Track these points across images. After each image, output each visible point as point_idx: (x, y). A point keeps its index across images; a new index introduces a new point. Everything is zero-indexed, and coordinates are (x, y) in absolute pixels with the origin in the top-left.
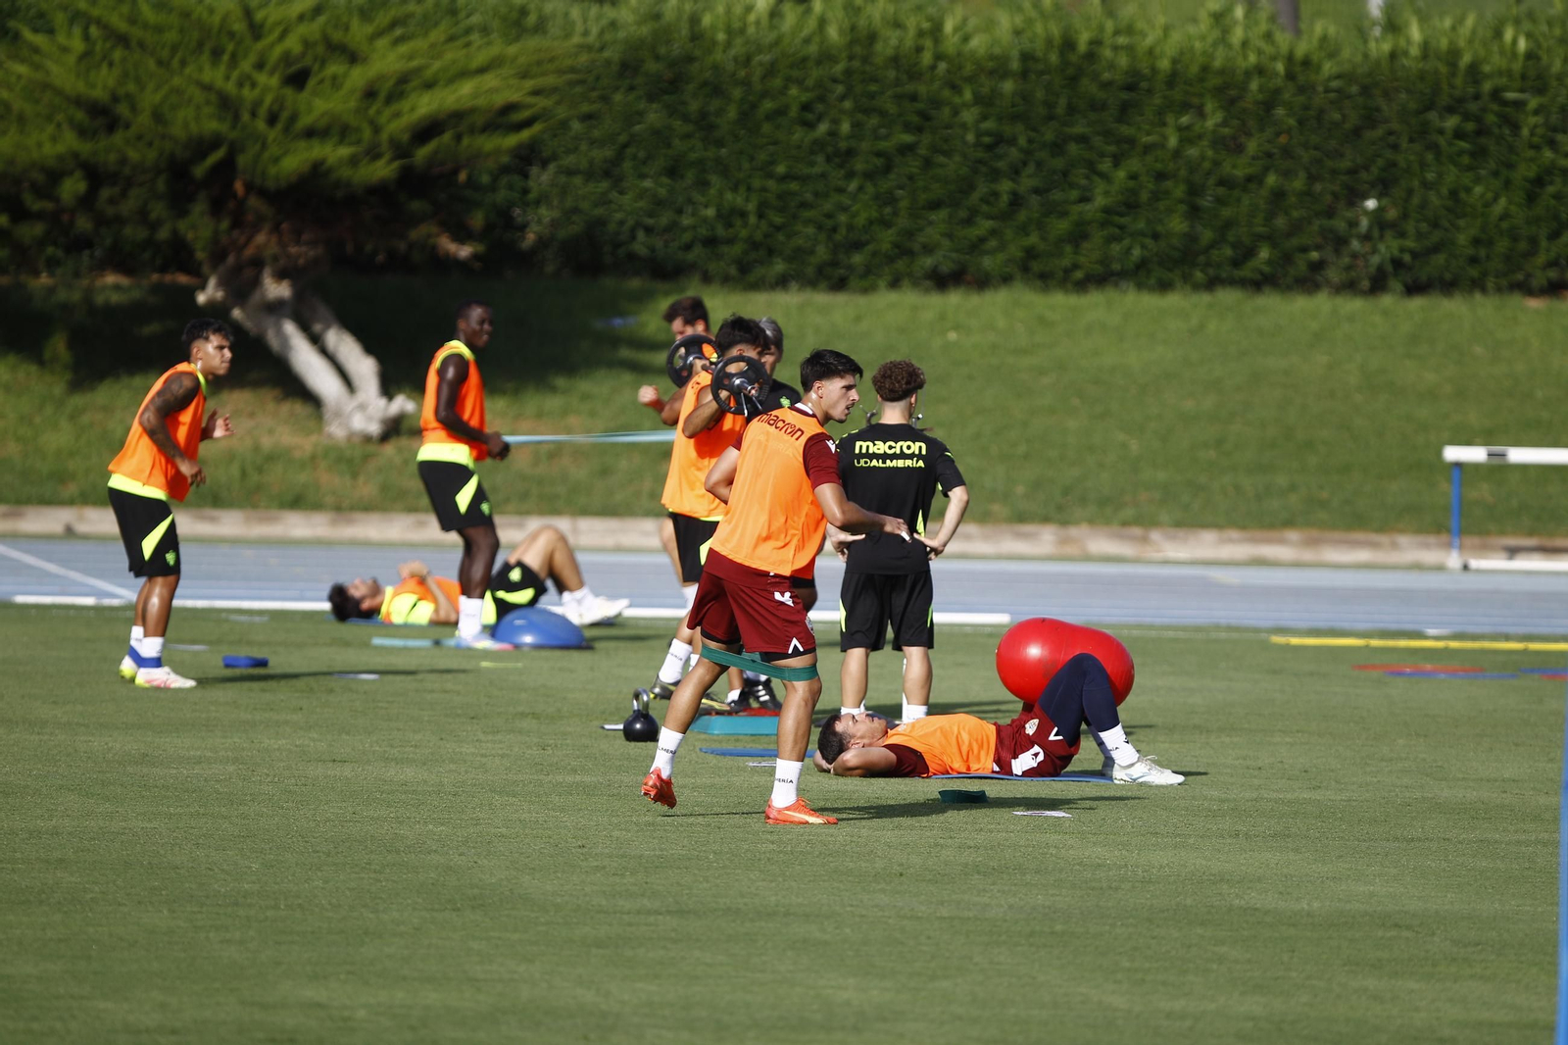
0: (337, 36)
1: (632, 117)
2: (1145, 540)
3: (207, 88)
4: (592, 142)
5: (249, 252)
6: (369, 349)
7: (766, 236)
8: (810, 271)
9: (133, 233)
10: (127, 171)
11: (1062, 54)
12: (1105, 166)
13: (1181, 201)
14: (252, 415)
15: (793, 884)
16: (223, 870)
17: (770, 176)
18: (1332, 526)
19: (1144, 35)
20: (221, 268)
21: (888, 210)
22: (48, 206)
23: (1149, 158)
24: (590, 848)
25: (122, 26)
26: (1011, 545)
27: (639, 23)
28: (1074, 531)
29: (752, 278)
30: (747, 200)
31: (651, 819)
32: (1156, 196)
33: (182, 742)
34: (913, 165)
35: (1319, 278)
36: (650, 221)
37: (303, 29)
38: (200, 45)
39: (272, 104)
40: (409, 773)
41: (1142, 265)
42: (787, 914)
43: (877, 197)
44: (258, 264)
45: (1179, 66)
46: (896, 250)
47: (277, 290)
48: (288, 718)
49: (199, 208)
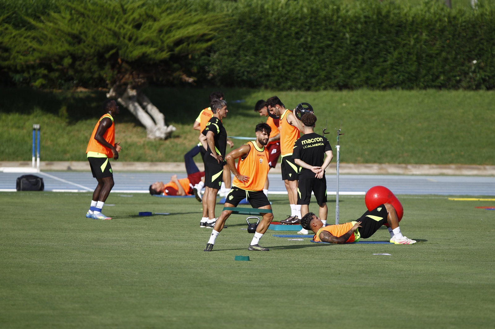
0: (150, 13)
1: (243, 37)
2: (406, 168)
3: (109, 30)
4: (230, 45)
5: (123, 81)
6: (161, 111)
7: (285, 74)
8: (299, 85)
9: (87, 75)
10: (84, 56)
11: (377, 16)
12: (392, 50)
13: (415, 61)
14: (124, 132)
15: (306, 277)
16: (127, 275)
17: (286, 55)
18: (465, 163)
19: (403, 9)
20: (115, 86)
21: (323, 65)
22: (60, 67)
23: (405, 49)
24: (241, 267)
25: (82, 10)
26: (364, 170)
27: (244, 8)
28: (383, 166)
29: (281, 87)
30: (279, 62)
31: (259, 257)
32: (407, 60)
33: (110, 235)
34: (331, 51)
35: (459, 85)
36: (249, 70)
37: (139, 11)
38: (107, 16)
39: (130, 34)
40: (182, 244)
41: (403, 82)
42: (305, 287)
43: (319, 61)
44: (126, 84)
45: (414, 19)
46: (326, 78)
47: (132, 93)
48: (142, 227)
49: (108, 67)
